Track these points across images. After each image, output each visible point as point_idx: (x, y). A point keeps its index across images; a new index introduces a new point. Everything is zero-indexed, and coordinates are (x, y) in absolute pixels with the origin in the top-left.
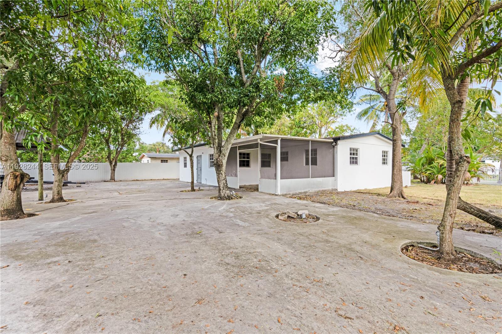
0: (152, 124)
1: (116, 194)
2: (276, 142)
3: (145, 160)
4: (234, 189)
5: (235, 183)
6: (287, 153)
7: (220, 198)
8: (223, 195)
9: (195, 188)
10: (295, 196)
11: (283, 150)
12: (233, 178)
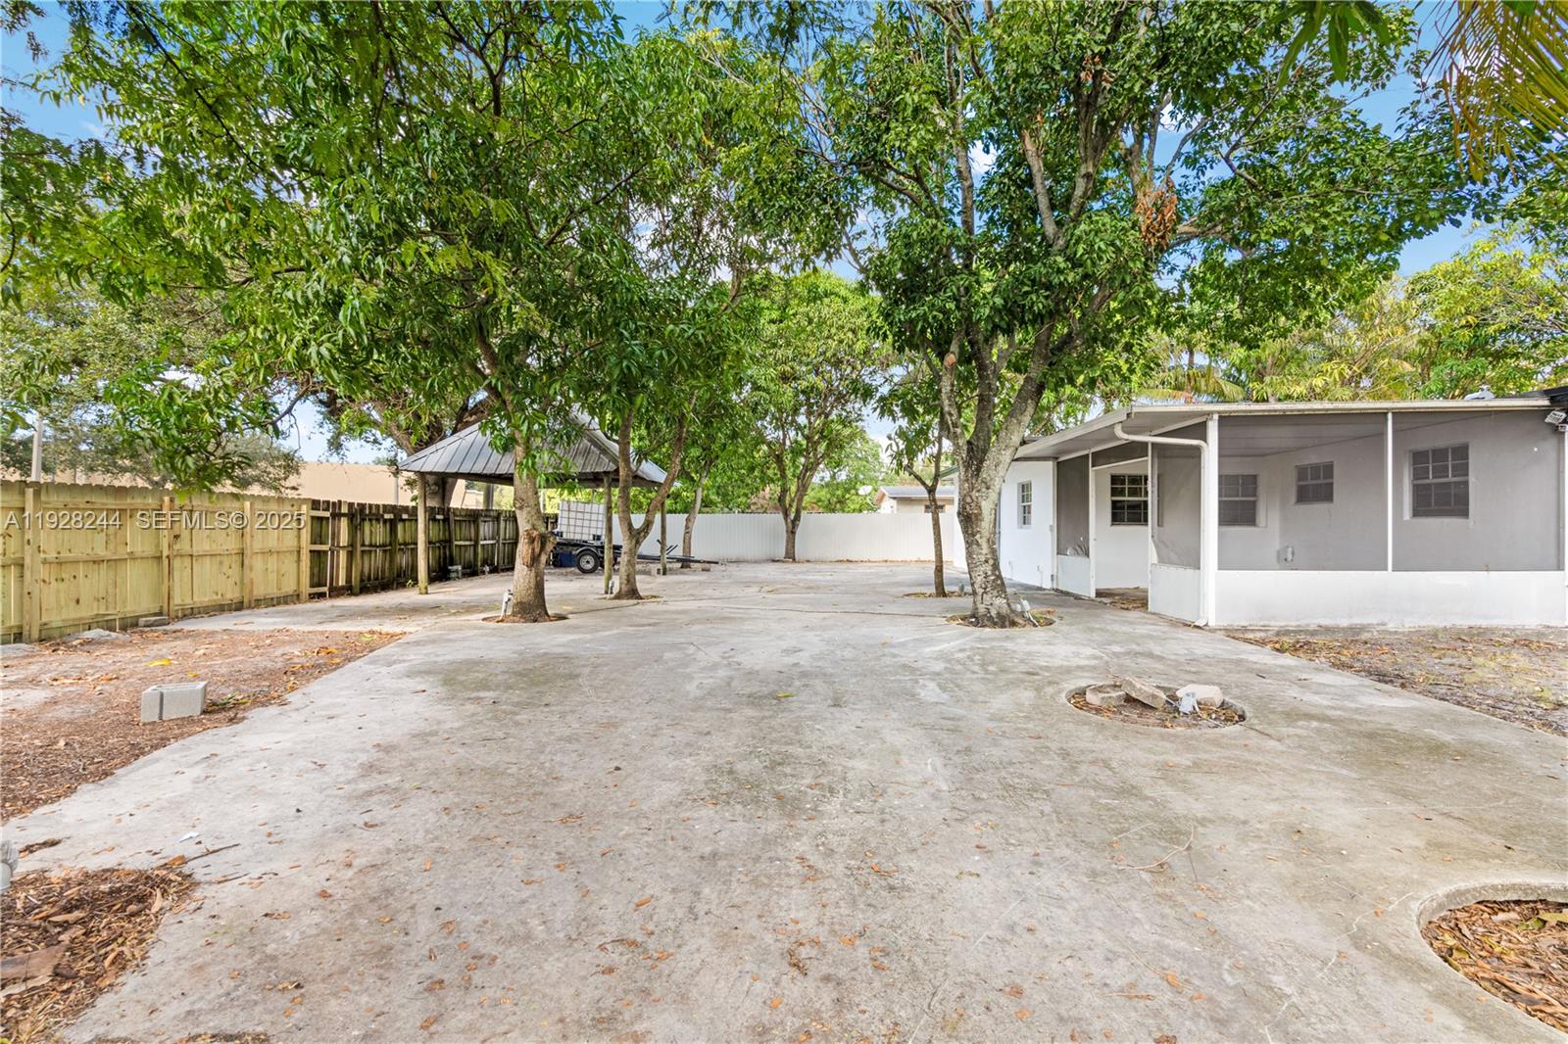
3: (888, 506)
4: (1077, 597)
5: (1087, 576)
6: (1329, 469)
7: (975, 619)
8: (982, 609)
9: (947, 589)
10: (1288, 640)
11: (1313, 459)
12: (1080, 560)
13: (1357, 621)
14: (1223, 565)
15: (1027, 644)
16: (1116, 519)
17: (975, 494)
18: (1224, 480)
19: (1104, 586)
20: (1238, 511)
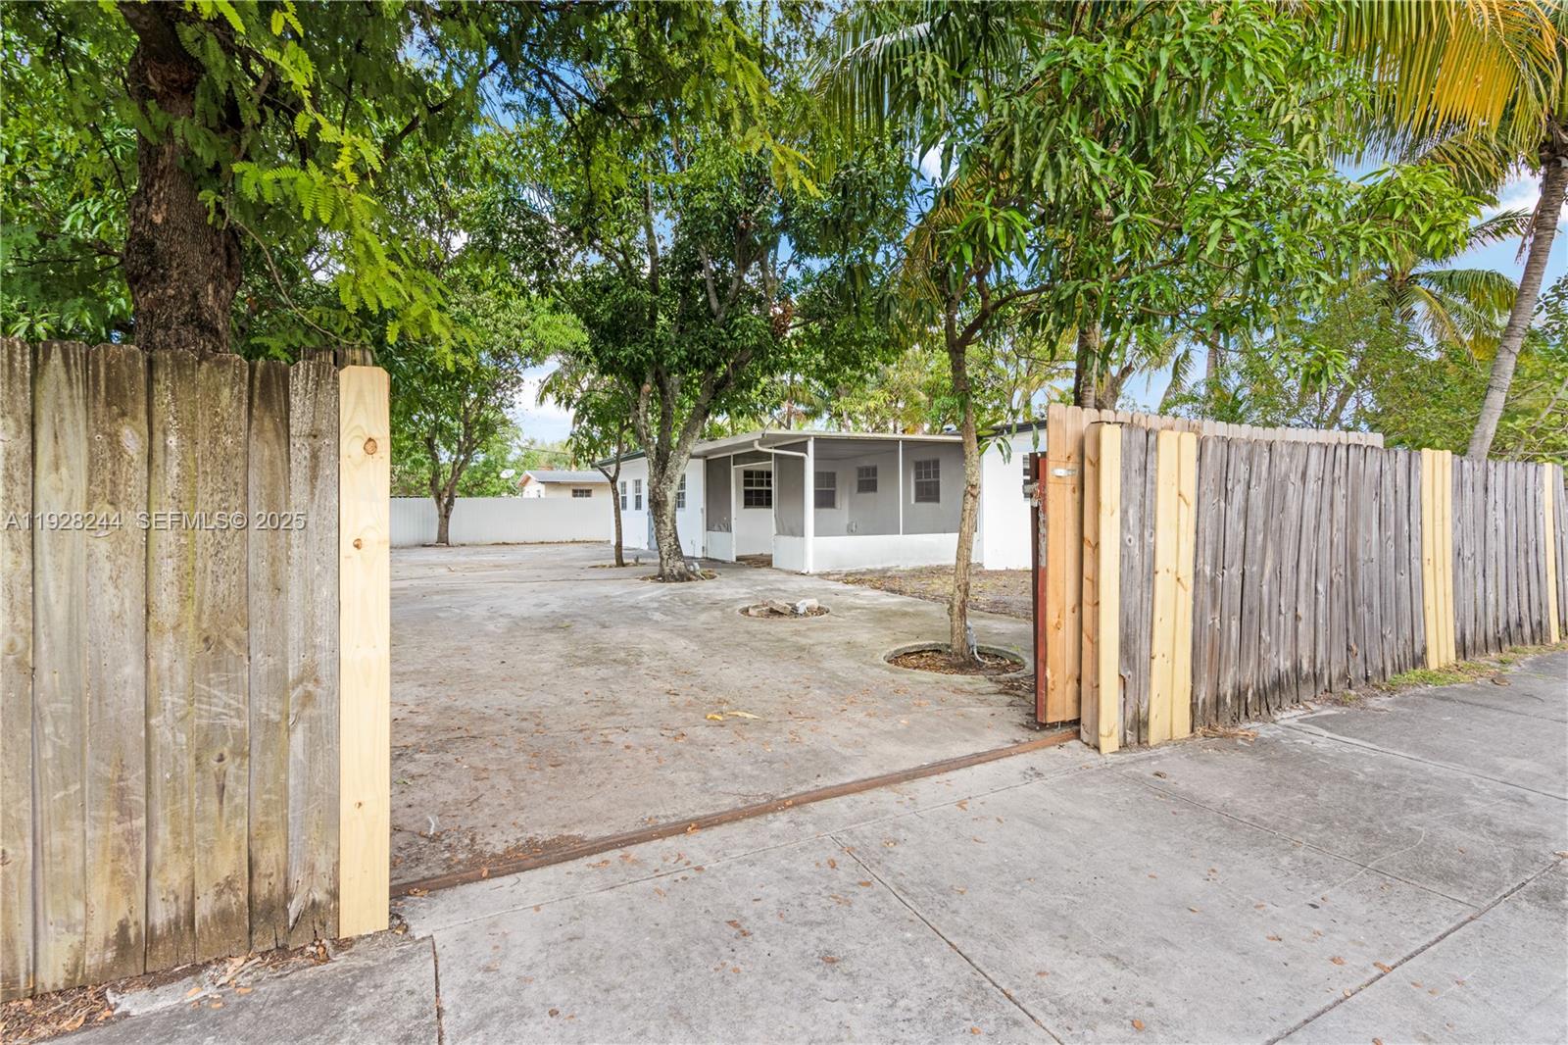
0: (544, 394)
1: (443, 571)
2: (802, 446)
3: (533, 490)
4: (723, 562)
5: (728, 547)
6: (875, 469)
7: (662, 577)
8: (667, 570)
9: (625, 561)
10: (850, 579)
11: (866, 463)
12: (723, 535)
13: (886, 565)
14: (817, 534)
15: (702, 589)
16: (748, 503)
17: (662, 486)
18: (818, 475)
19: (740, 554)
20: (825, 500)
